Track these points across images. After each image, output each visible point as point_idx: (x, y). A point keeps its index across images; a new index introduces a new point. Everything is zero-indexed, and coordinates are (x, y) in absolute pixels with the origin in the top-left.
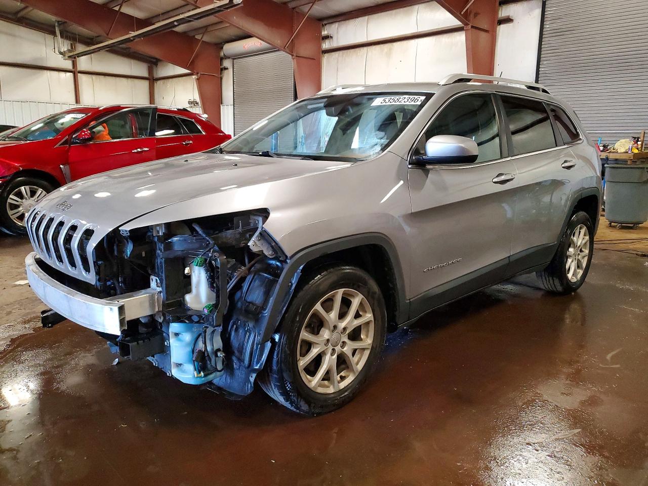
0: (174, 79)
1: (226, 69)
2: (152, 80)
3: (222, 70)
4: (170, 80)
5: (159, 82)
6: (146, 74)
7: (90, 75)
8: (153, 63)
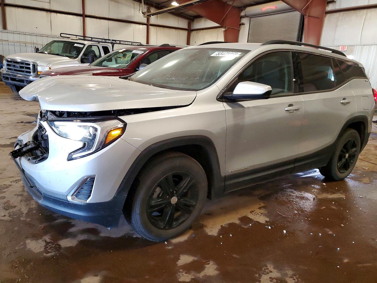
0: (204, 31)
1: (243, 24)
2: (190, 31)
3: (240, 25)
4: (202, 31)
5: (193, 32)
6: (186, 27)
7: (156, 27)
8: (191, 19)
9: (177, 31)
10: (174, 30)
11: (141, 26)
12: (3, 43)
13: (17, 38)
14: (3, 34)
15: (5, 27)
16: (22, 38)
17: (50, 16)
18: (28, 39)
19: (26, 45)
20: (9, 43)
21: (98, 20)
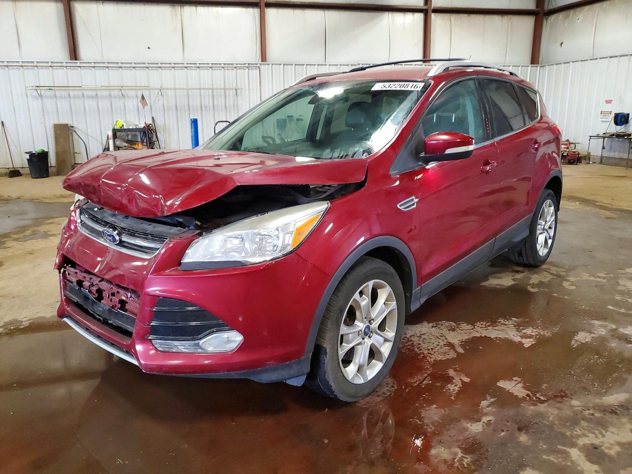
9: (506, 18)
10: (497, 18)
11: (409, 16)
12: (58, 93)
13: (101, 78)
14: (70, 71)
15: (74, 54)
16: (115, 78)
17: (179, 16)
18: (129, 78)
19: (123, 95)
20: (85, 93)
21: (298, 12)
